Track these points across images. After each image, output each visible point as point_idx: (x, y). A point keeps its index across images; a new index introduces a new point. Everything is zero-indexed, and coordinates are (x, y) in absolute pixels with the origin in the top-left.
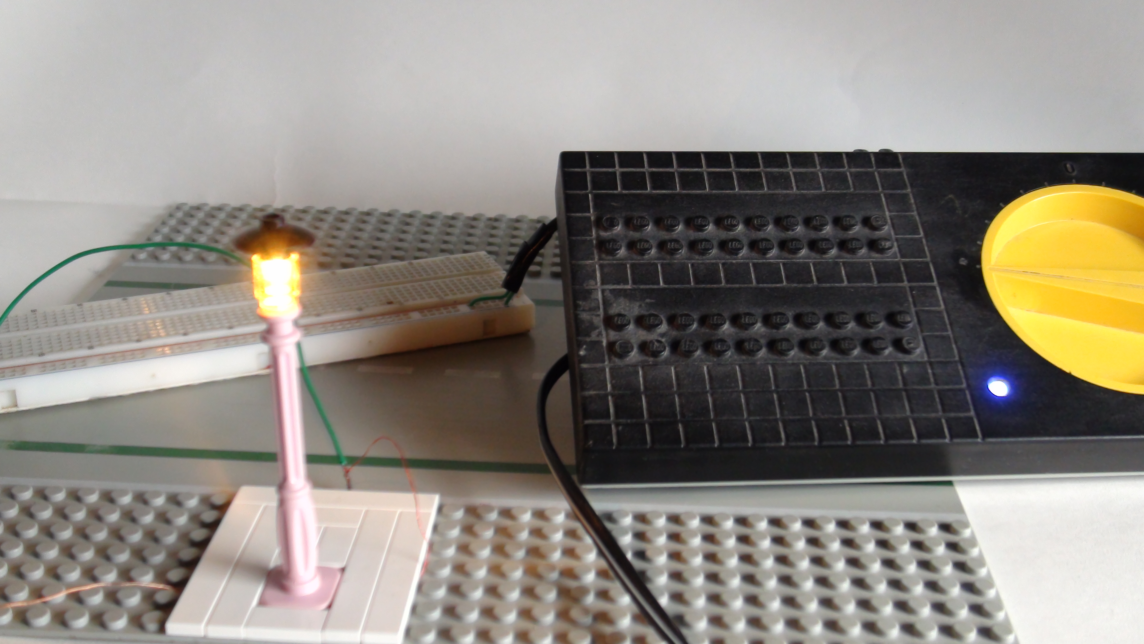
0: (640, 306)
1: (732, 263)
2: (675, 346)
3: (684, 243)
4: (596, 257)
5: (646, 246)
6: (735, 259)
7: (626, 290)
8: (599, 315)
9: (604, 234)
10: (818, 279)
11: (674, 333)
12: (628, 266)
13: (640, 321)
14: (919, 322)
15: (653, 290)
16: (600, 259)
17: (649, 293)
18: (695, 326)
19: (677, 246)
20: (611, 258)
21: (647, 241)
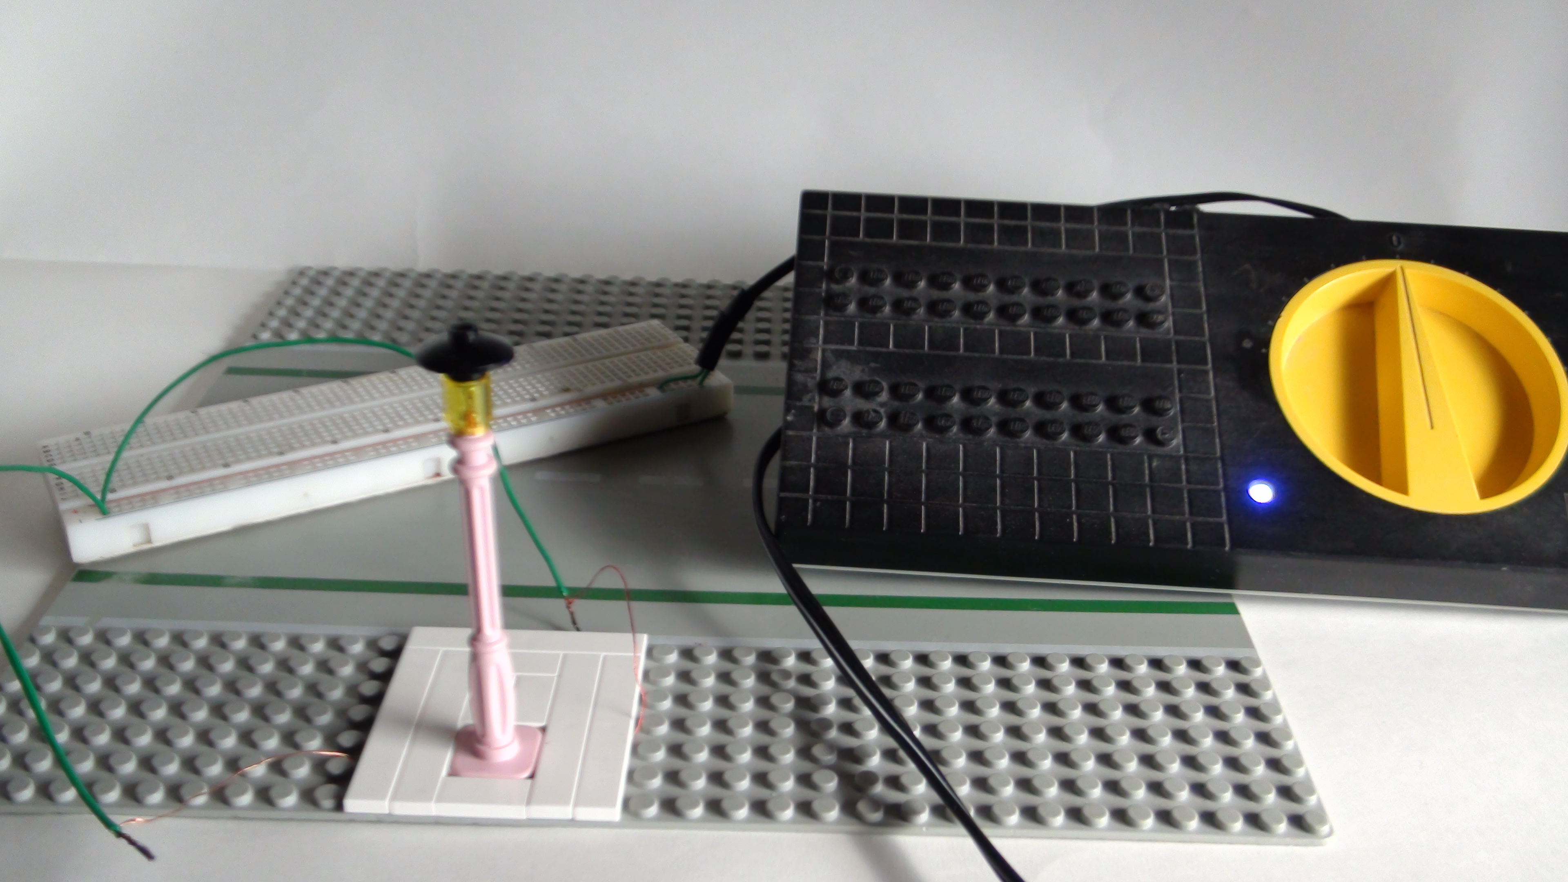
0: (863, 371)
1: (975, 329)
2: (893, 419)
3: (923, 301)
4: (822, 313)
5: (880, 303)
6: (979, 324)
7: (848, 352)
8: (814, 378)
9: (835, 287)
10: (1073, 354)
11: (896, 404)
12: (857, 324)
13: (860, 389)
14: (1182, 411)
15: (880, 354)
16: (826, 314)
17: (876, 356)
18: (920, 396)
19: (914, 305)
20: (838, 314)
21: (882, 298)
